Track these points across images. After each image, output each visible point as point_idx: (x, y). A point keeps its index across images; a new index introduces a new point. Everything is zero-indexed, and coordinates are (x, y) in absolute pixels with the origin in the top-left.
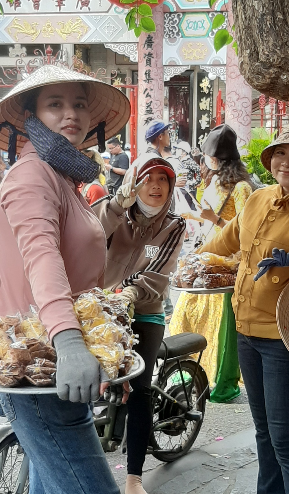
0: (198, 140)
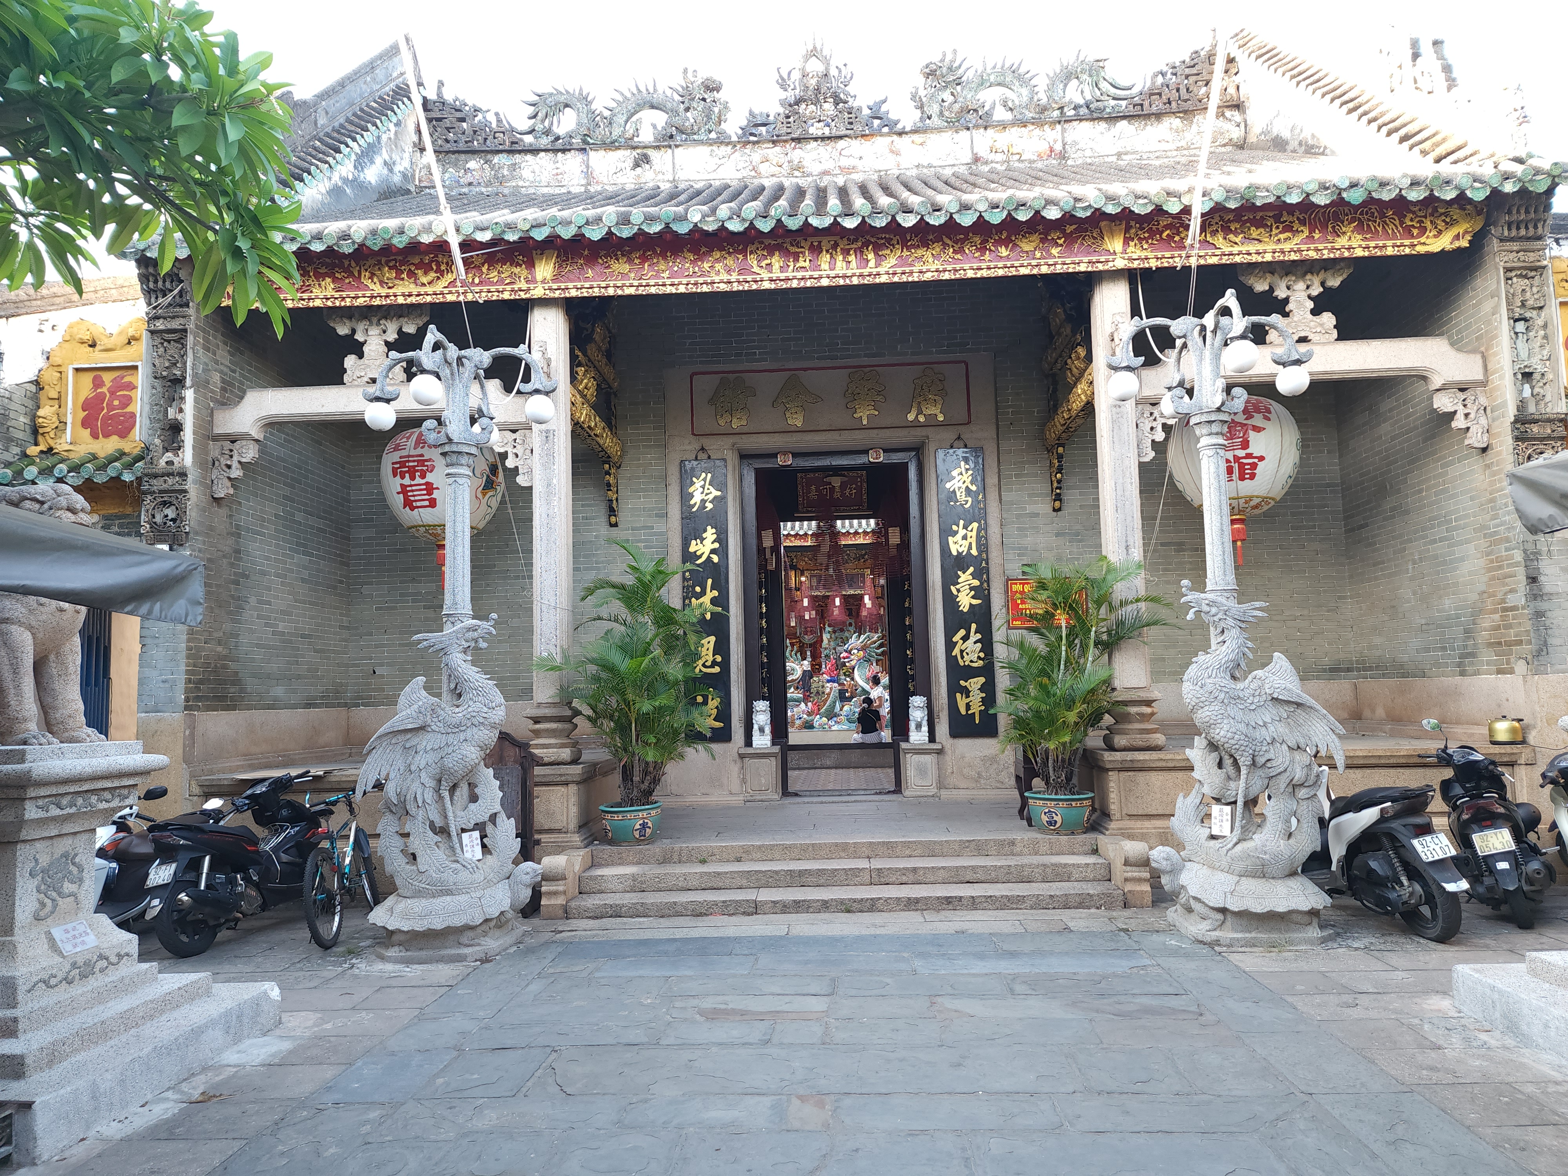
0: (950, 645)
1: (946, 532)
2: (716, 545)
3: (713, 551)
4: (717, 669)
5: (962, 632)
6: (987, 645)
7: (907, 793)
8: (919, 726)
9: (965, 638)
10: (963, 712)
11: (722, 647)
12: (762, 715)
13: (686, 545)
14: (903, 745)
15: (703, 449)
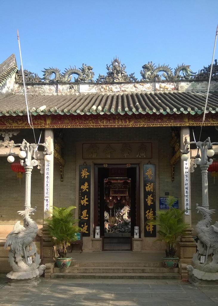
1: (145, 185)
2: (88, 187)
3: (87, 188)
4: (87, 218)
5: (148, 211)
6: (154, 214)
7: (133, 251)
8: (136, 234)
9: (149, 212)
10: (148, 231)
11: (88, 213)
12: (98, 230)
13: (80, 187)
14: (133, 239)
15: (85, 163)
